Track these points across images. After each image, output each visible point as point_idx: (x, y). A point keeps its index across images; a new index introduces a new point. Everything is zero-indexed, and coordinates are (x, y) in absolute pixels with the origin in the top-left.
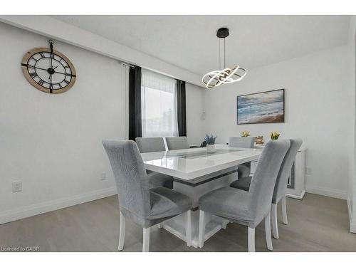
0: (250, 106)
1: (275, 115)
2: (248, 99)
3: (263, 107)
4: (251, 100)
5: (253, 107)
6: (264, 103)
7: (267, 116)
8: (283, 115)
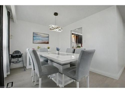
0: (39, 37)
1: (46, 41)
2: (38, 34)
3: (43, 38)
4: (39, 35)
5: (40, 38)
6: (43, 37)
7: (44, 41)
8: (48, 42)
